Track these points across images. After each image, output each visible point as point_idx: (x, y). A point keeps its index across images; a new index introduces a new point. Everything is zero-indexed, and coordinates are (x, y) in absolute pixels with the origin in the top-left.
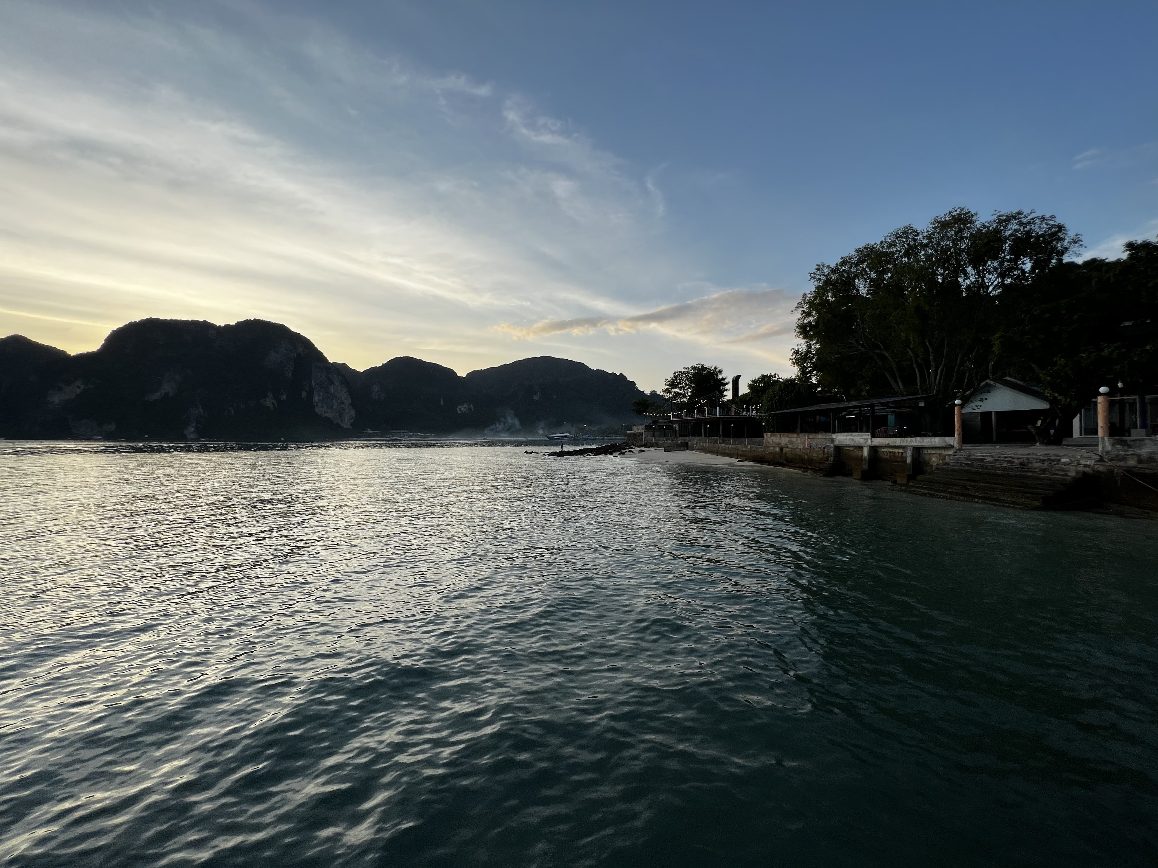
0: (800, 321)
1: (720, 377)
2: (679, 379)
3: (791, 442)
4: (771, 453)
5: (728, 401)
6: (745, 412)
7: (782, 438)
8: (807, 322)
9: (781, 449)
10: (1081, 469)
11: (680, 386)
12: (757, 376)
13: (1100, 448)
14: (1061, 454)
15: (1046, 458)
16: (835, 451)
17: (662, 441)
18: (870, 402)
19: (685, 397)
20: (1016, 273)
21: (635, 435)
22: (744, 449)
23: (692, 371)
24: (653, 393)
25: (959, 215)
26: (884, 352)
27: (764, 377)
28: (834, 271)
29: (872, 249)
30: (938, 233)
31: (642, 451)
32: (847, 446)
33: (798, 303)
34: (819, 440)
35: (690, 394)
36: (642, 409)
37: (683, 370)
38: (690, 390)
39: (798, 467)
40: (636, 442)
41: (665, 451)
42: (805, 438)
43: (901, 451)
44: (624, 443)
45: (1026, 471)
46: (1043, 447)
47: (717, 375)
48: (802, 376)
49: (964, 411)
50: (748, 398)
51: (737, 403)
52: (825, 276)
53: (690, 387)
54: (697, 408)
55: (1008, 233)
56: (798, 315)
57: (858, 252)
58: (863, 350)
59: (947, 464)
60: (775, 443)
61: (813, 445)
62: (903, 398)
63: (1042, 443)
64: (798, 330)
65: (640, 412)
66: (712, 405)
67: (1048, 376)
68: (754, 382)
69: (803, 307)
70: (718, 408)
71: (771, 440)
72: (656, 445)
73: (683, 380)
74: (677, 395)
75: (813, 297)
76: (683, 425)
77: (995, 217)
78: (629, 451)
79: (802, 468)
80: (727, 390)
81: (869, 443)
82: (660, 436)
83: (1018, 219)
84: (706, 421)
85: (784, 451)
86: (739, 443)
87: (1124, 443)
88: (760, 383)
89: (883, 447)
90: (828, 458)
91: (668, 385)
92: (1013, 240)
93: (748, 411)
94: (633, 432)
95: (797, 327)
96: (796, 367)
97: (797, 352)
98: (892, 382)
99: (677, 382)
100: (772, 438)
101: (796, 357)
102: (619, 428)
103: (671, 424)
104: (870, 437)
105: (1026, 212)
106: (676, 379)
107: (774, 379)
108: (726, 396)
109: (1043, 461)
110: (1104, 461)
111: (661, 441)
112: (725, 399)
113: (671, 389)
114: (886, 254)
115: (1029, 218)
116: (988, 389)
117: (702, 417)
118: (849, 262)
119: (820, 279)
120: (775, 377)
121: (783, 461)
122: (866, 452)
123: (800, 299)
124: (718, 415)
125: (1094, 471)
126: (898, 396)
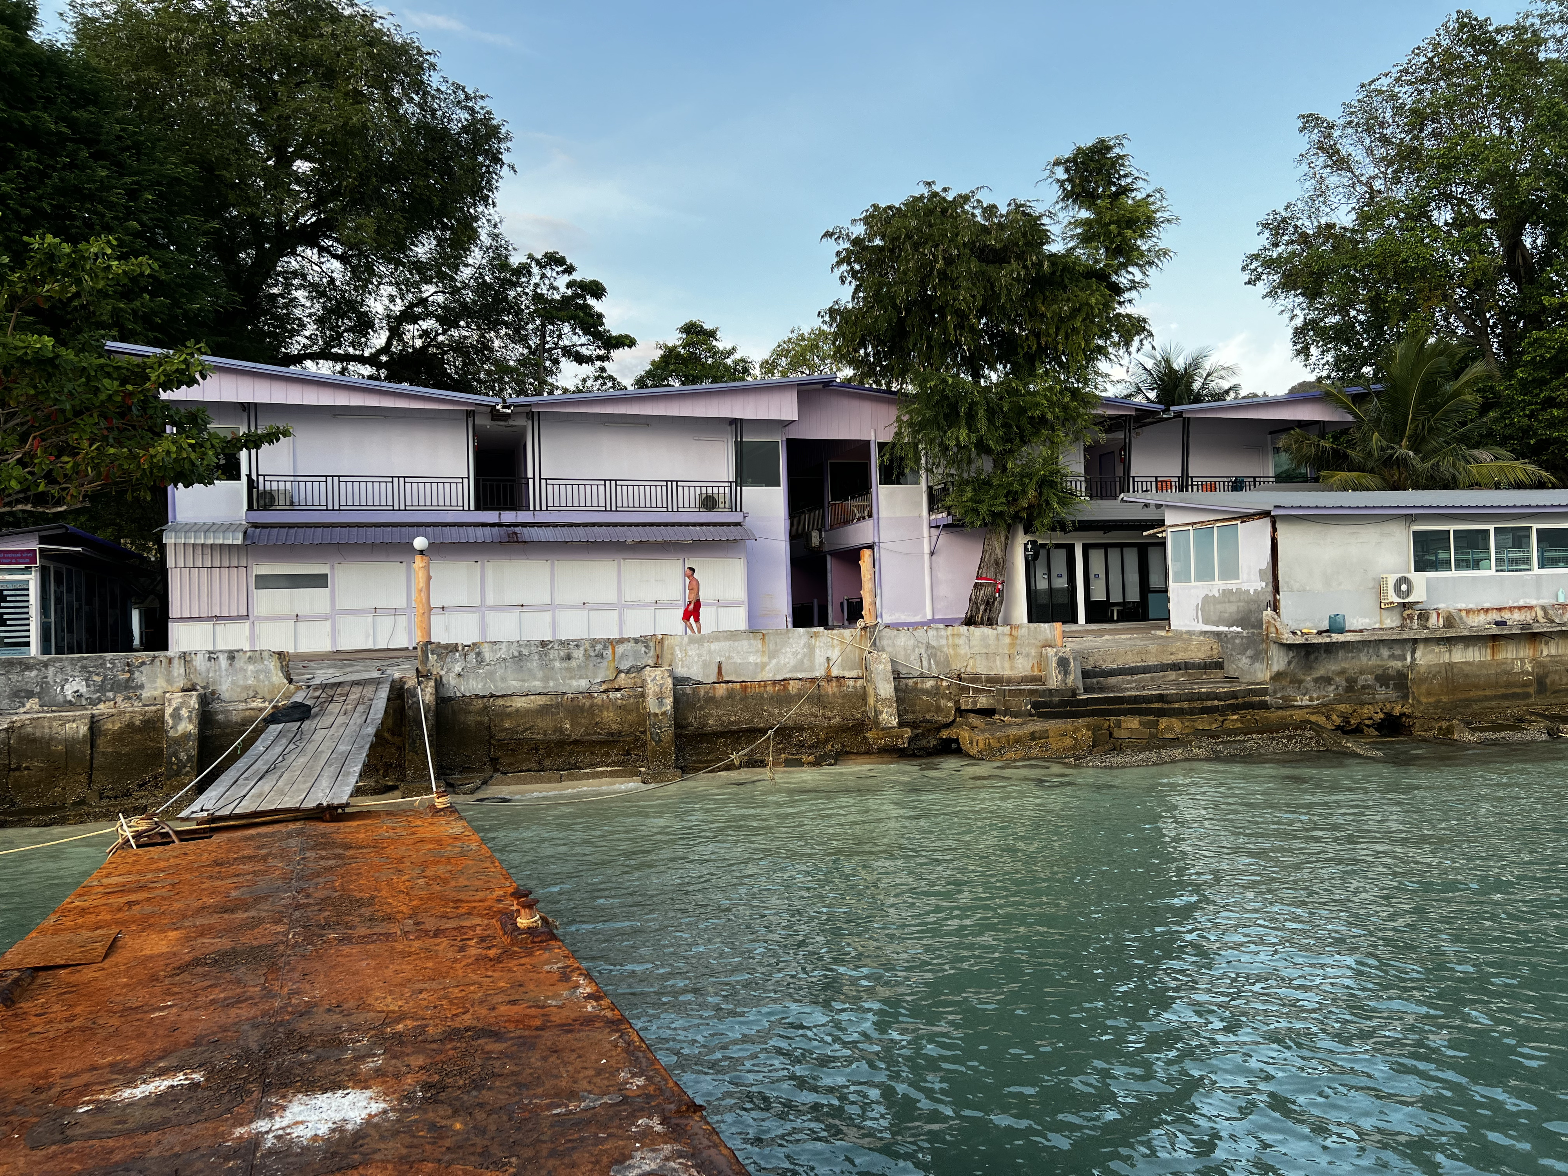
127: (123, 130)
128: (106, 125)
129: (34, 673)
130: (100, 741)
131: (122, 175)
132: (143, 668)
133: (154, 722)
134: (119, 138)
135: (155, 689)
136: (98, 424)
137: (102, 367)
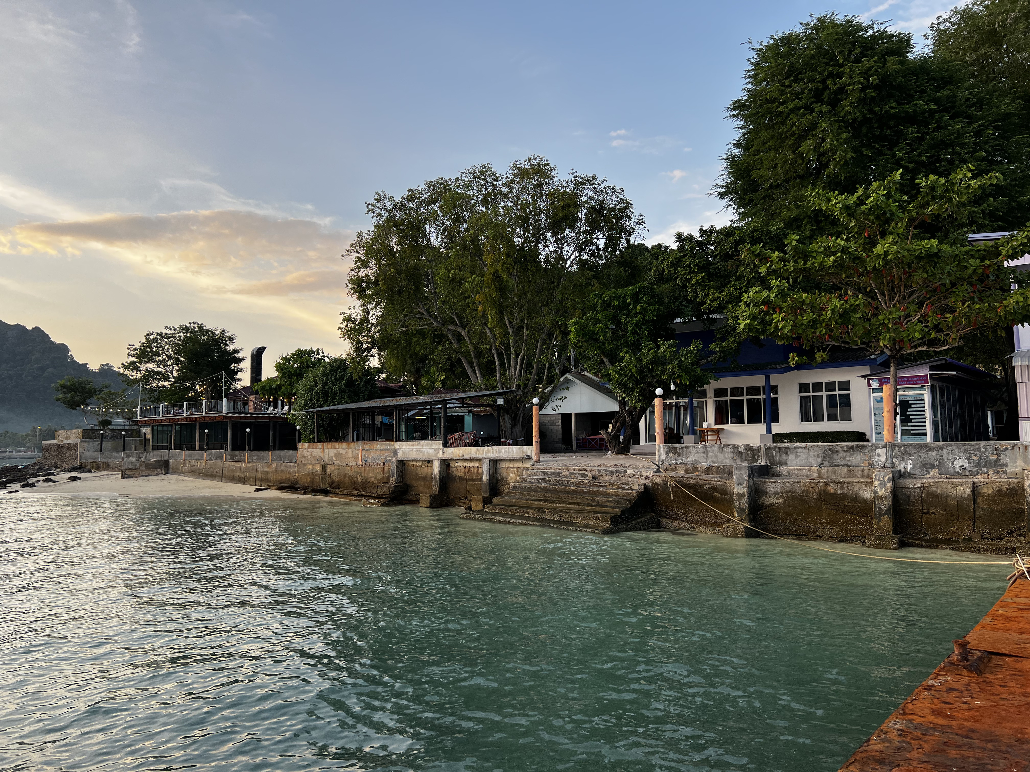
0: (353, 273)
1: (231, 348)
2: (157, 347)
3: (338, 456)
4: (308, 474)
5: (244, 389)
6: (271, 409)
7: (326, 450)
8: (363, 274)
9: (324, 468)
10: (643, 481)
11: (157, 358)
12: (289, 351)
13: (657, 457)
14: (627, 465)
15: (614, 469)
16: (398, 467)
17: (118, 458)
18: (443, 397)
19: (166, 378)
20: (591, 248)
21: (59, 448)
22: (266, 469)
23: (181, 334)
24: (106, 370)
25: (539, 165)
26: (460, 330)
27: (300, 353)
28: (400, 206)
29: (446, 186)
30: (518, 182)
31: (74, 479)
32: (413, 461)
33: (351, 245)
34: (378, 452)
35: (175, 374)
36: (77, 399)
37: (164, 331)
38: (175, 367)
39: (347, 495)
40: (62, 461)
41: (123, 477)
42: (358, 450)
43: (476, 465)
44: (35, 464)
45: (597, 486)
46: (614, 456)
47: (226, 345)
48: (355, 355)
49: (543, 412)
50: (274, 386)
51: (257, 393)
52: (387, 211)
53: (177, 361)
54: (189, 400)
55: (584, 199)
56: (349, 263)
57: (429, 187)
58: (435, 324)
59: (524, 480)
60: (314, 457)
61: (369, 460)
62: (481, 393)
63: (613, 452)
64: (350, 286)
65: (73, 405)
66: (216, 396)
67: (616, 373)
68: (285, 359)
69: (358, 252)
70: (224, 400)
71: (308, 454)
72: (106, 467)
73: (163, 349)
74: (150, 375)
75: (372, 240)
76: (160, 428)
77: (572, 177)
78: (45, 481)
79: (354, 495)
80: (242, 370)
81: (440, 455)
82: (115, 449)
83: (593, 184)
84: (204, 424)
85: (328, 471)
86: (258, 460)
87: (674, 450)
88: (295, 361)
89: (457, 461)
90: (388, 478)
91: (133, 356)
92: (588, 209)
93: (276, 407)
94: (55, 442)
95: (349, 281)
96: (347, 341)
97: (348, 319)
98: (469, 371)
99: (151, 351)
100: (310, 450)
101: (347, 325)
102: (28, 435)
103: (136, 427)
104: (441, 446)
105: (600, 178)
106: (150, 346)
107: (316, 357)
108: (239, 380)
109: (612, 473)
110: (661, 472)
111: (116, 458)
112: (239, 386)
113: (141, 362)
114: (463, 197)
115: (603, 186)
116: (567, 385)
117: (196, 415)
118: (418, 198)
119: (380, 215)
120: (318, 354)
121: (326, 486)
122: (436, 468)
123: (353, 239)
124: (224, 410)
125: (653, 483)
126: (476, 391)
127: (970, 94)
128: (959, 94)
129: (934, 453)
130: (979, 500)
131: (971, 123)
132: (1006, 452)
133: (1016, 490)
134: (968, 100)
135: (1016, 467)
136: (967, 290)
137: (967, 252)
